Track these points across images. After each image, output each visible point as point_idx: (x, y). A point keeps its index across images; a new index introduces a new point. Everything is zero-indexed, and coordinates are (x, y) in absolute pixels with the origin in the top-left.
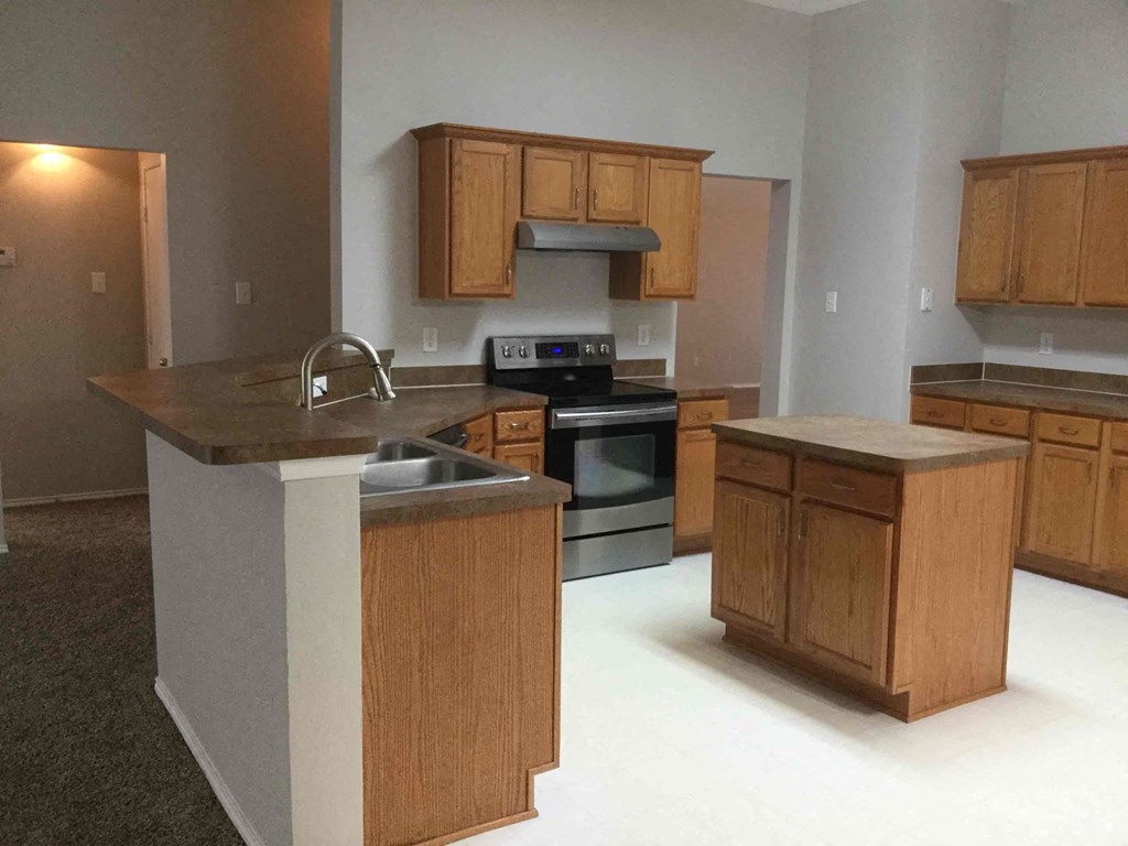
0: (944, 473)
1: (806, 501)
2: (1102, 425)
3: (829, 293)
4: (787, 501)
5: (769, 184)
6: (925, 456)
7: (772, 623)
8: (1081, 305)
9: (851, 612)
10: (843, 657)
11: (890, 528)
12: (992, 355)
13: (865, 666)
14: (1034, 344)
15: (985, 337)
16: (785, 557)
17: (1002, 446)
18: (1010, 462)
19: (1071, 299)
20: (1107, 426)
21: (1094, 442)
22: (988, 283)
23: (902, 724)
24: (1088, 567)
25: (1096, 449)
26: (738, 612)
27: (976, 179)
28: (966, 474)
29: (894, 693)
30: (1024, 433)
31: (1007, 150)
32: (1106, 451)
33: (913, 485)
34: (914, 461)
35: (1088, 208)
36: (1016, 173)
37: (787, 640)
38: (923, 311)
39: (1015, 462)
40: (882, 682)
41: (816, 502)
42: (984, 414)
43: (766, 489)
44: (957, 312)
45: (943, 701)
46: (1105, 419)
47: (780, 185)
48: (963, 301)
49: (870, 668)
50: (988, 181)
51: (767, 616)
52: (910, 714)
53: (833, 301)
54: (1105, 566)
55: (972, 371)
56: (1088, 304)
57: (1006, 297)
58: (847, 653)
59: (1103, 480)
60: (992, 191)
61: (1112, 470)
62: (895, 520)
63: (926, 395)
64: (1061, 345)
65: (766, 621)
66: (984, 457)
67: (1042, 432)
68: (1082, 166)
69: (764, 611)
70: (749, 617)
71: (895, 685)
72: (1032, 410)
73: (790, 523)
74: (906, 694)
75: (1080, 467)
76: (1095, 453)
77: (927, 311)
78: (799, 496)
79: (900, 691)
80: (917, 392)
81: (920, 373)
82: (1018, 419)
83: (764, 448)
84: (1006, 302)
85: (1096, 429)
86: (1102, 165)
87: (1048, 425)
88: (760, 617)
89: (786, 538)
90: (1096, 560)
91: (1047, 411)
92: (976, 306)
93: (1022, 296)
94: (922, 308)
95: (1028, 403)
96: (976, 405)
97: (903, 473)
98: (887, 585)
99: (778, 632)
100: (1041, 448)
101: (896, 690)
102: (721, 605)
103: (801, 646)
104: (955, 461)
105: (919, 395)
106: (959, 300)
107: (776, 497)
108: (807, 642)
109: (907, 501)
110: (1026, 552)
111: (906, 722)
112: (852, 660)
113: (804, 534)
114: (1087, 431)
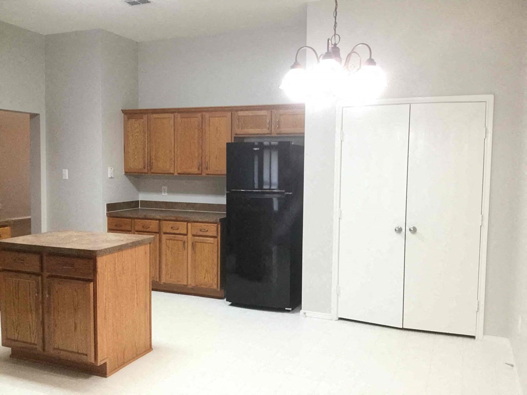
0: (116, 254)
1: (49, 277)
2: (187, 224)
3: (64, 170)
4: (40, 278)
5: (29, 115)
6: (106, 247)
7: (36, 343)
8: (176, 174)
9: (75, 328)
10: (72, 352)
11: (92, 284)
12: (143, 197)
13: (84, 354)
14: (159, 191)
15: (139, 189)
16: (41, 307)
17: (142, 239)
18: (146, 246)
19: (171, 172)
20: (189, 224)
21: (185, 232)
22: (138, 165)
23: (104, 379)
24: (187, 286)
25: (186, 235)
26: (17, 341)
27: (129, 119)
28: (126, 253)
29: (99, 365)
30: (157, 231)
31: (142, 106)
32: (190, 235)
33: (101, 262)
34: (101, 251)
35: (176, 133)
36: (145, 117)
37: (44, 350)
38: (110, 178)
39: (149, 245)
40: (92, 360)
41: (56, 277)
42: (139, 224)
43: (28, 273)
44: (126, 179)
45: (123, 362)
46: (188, 222)
47: (34, 116)
48: (127, 173)
49: (86, 355)
50: (134, 120)
51: (33, 339)
52: (108, 373)
53: (66, 173)
54: (193, 285)
55: (135, 204)
56: (179, 174)
57: (146, 171)
58: (75, 350)
59: (190, 248)
60: (136, 124)
61: (193, 244)
62: (94, 280)
63: (114, 217)
64: (170, 191)
65: (33, 342)
66: (134, 245)
67: (164, 229)
68: (171, 115)
69: (31, 337)
70: (24, 342)
71: (99, 360)
72: (160, 220)
73: (42, 290)
74: (105, 364)
75: (180, 243)
76: (186, 237)
77: (111, 178)
78: (46, 274)
79: (102, 363)
80: (109, 216)
81: (110, 207)
82: (153, 225)
83: (25, 252)
84: (145, 173)
85: (185, 226)
86: (179, 115)
87: (167, 227)
88: (29, 340)
89: (40, 297)
90: (189, 283)
91: (166, 220)
92: (135, 176)
93: (152, 171)
94: (109, 177)
95: (158, 217)
96: (136, 220)
97: (96, 256)
98: (92, 312)
99: (39, 348)
100: (164, 237)
101: (100, 363)
102: (7, 339)
103: (52, 352)
104: (120, 248)
105: (111, 217)
106: (126, 173)
107: (33, 276)
108: (54, 349)
109: (99, 270)
110: (162, 283)
111: (106, 377)
112: (78, 353)
113: (49, 294)
114: (182, 227)
